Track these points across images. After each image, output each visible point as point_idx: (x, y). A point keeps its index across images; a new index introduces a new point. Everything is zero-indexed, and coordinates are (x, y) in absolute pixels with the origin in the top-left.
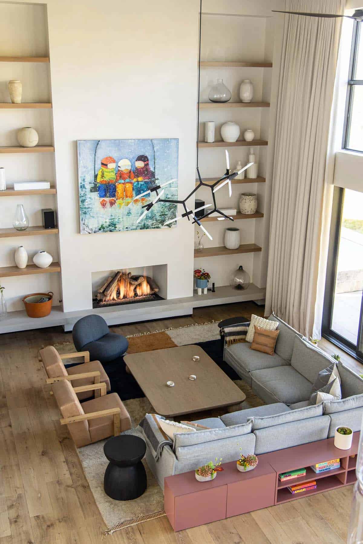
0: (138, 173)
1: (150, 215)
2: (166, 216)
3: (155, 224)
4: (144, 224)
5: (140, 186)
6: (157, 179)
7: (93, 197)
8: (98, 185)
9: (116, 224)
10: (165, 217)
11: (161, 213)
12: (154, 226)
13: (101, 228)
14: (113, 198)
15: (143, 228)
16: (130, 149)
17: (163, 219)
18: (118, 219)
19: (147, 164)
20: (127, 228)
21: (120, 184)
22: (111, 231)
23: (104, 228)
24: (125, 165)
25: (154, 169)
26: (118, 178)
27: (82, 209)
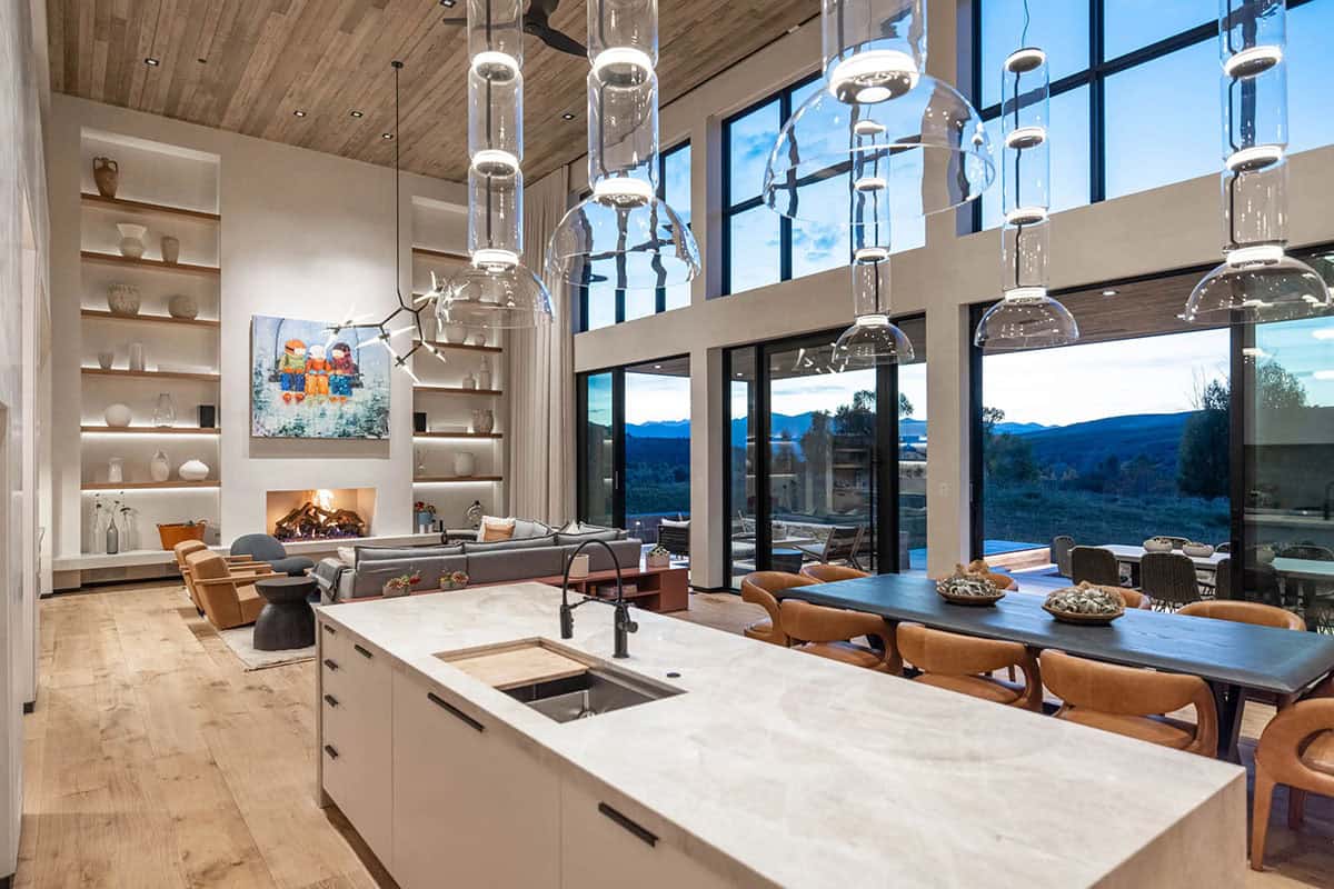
0: (335, 364)
1: (351, 419)
2: (374, 423)
3: (358, 431)
4: (344, 431)
5: (338, 380)
7: (272, 388)
8: (280, 374)
9: (304, 427)
11: (368, 419)
12: (358, 434)
13: (282, 430)
14: (301, 393)
15: (342, 436)
17: (370, 426)
18: (306, 419)
19: (349, 355)
20: (319, 433)
21: (310, 376)
22: (296, 435)
23: (287, 431)
24: (318, 353)
26: (309, 368)
27: (256, 403)
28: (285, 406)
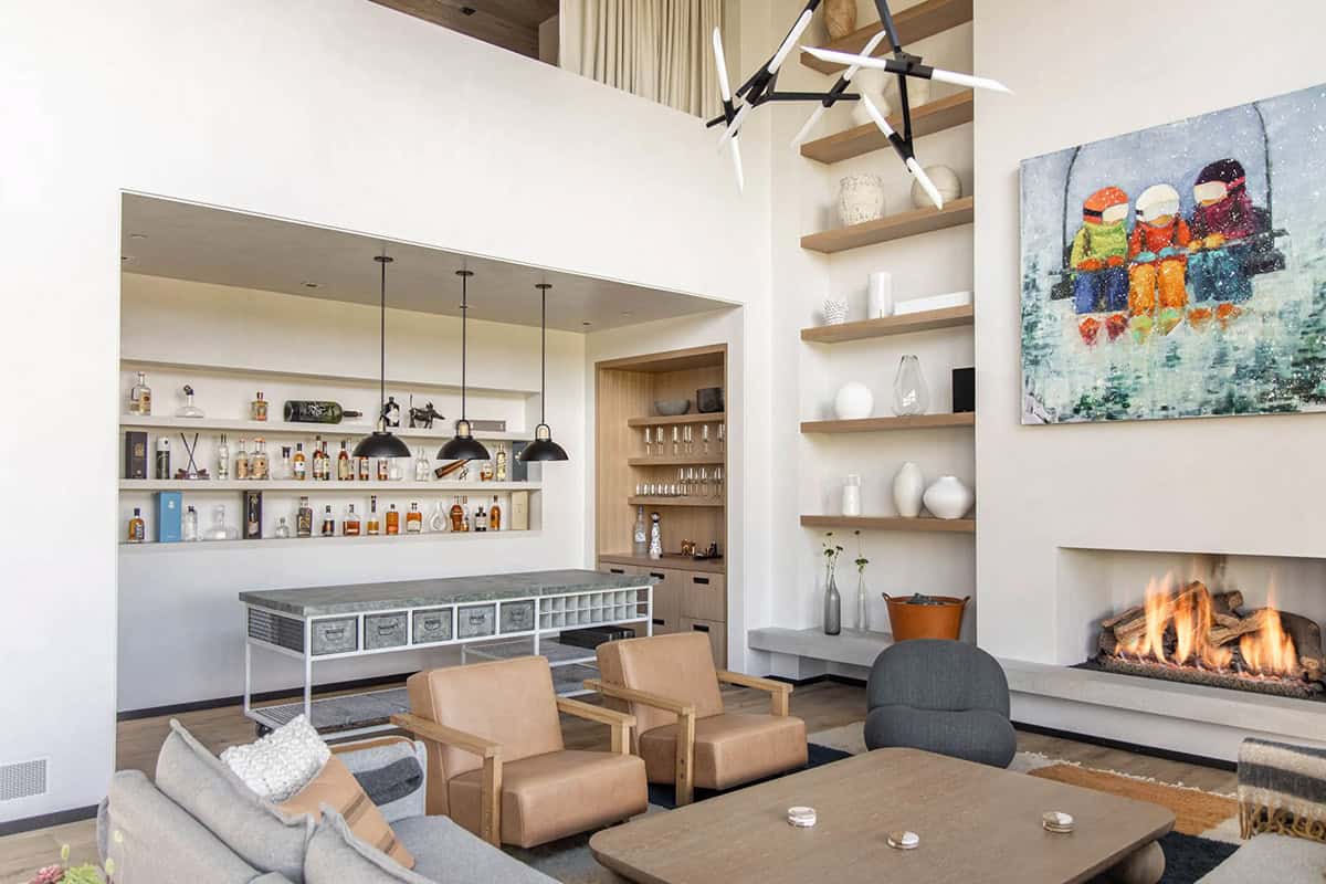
0: (1204, 221)
1: (1251, 363)
2: (1321, 366)
3: (1273, 395)
4: (1230, 396)
5: (1211, 263)
6: (1281, 233)
7: (1057, 314)
8: (1072, 277)
9: (1127, 396)
10: (1315, 369)
11: (1300, 357)
12: (1271, 404)
13: (1079, 406)
14: (1119, 313)
15: (1227, 410)
16: (1175, 152)
17: (1309, 375)
18: (1134, 375)
19: (1242, 188)
20: (1164, 408)
21: (1140, 267)
22: (1110, 417)
23: (1090, 409)
24: (1159, 204)
25: (1265, 198)
26: (1136, 247)
27: (1031, 354)
28: (1085, 352)
